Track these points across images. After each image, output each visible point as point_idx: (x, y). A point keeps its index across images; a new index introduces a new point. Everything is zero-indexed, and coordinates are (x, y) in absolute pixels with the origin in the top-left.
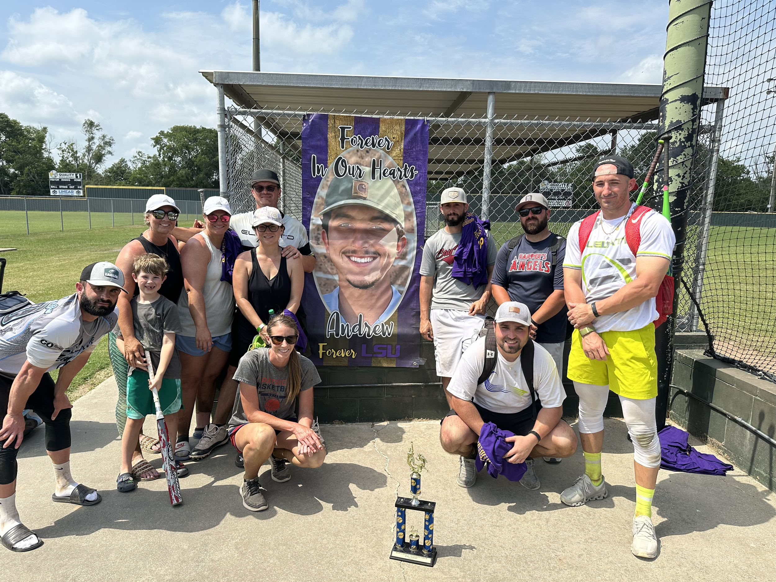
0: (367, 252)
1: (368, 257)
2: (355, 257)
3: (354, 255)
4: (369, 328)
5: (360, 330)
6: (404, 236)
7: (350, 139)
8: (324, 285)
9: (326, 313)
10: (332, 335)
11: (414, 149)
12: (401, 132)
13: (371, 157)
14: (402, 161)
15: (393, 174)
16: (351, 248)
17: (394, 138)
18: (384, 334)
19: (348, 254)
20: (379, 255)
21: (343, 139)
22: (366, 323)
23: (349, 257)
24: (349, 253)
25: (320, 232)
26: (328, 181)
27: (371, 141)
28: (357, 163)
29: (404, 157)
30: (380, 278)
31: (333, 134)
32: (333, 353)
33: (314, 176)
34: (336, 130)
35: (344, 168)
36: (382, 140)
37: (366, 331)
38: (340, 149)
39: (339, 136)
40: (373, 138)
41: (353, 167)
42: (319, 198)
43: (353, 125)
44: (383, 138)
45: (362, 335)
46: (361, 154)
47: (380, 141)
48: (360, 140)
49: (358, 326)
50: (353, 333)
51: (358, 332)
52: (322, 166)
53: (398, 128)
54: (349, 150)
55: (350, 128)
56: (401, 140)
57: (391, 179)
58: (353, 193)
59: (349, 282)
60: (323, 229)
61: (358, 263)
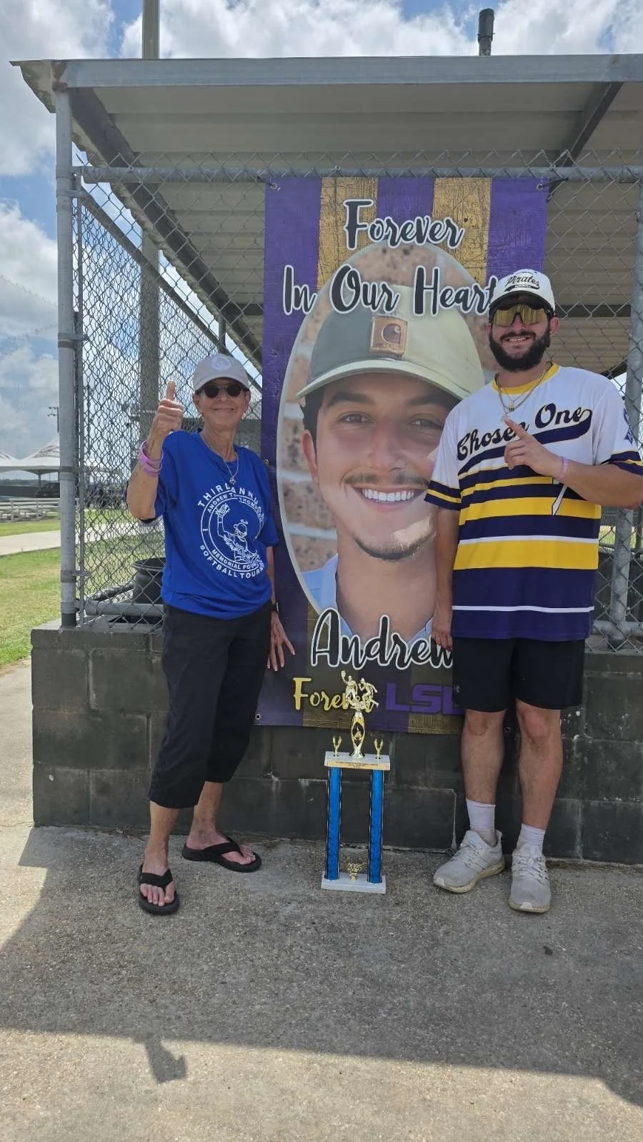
0: (400, 480)
1: (401, 490)
2: (373, 489)
3: (372, 485)
4: (403, 648)
5: (382, 651)
7: (369, 227)
8: (306, 551)
9: (310, 613)
10: (323, 659)
11: (513, 245)
12: (482, 206)
13: (415, 265)
14: (484, 272)
15: (465, 300)
16: (365, 468)
17: (466, 220)
18: (436, 661)
19: (358, 485)
21: (352, 227)
22: (396, 638)
23: (360, 491)
24: (361, 481)
25: (299, 436)
27: (415, 229)
28: (383, 279)
29: (489, 261)
30: (430, 536)
31: (332, 219)
32: (324, 699)
33: (288, 311)
34: (339, 209)
35: (354, 291)
36: (439, 226)
37: (396, 654)
38: (346, 248)
39: (344, 222)
40: (419, 223)
41: (374, 286)
42: (296, 360)
43: (376, 196)
44: (443, 221)
45: (386, 662)
46: (392, 258)
47: (434, 227)
48: (390, 228)
49: (378, 643)
50: (367, 658)
51: (378, 656)
52: (305, 289)
53: (474, 197)
54: (365, 250)
55: (370, 203)
56: (483, 225)
57: (460, 312)
58: (372, 345)
59: (360, 544)
60: (306, 428)
61: (380, 503)
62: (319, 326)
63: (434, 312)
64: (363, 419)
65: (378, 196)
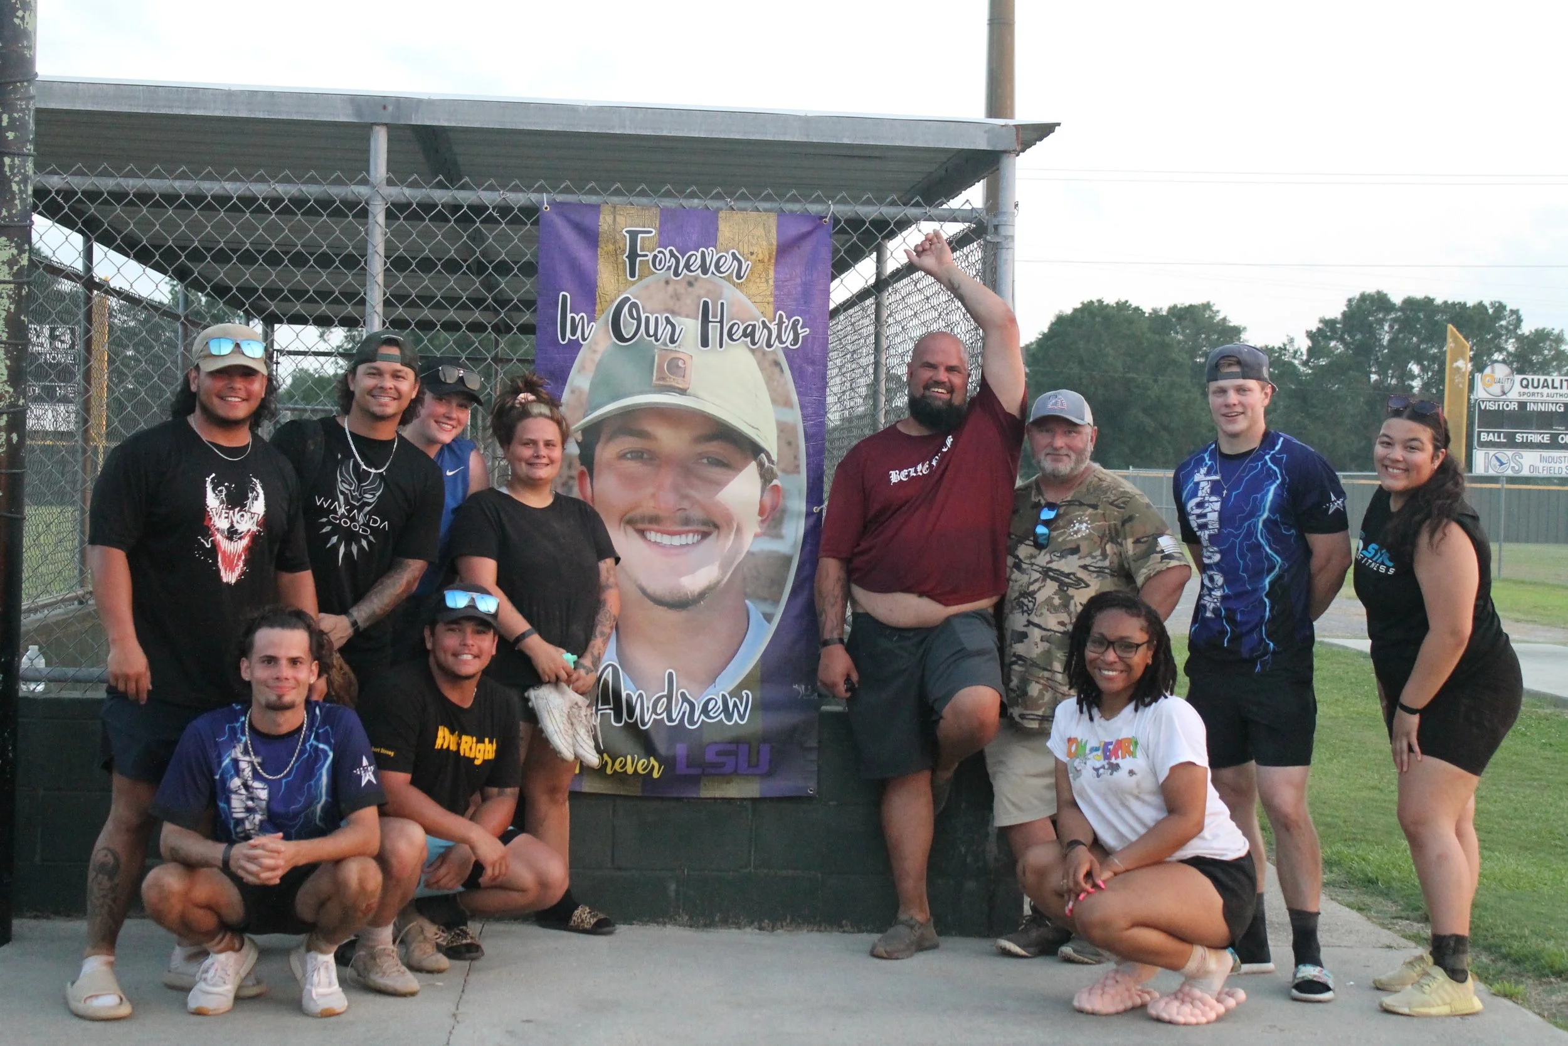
0: (687, 521)
1: (687, 533)
2: (657, 531)
3: (656, 527)
4: (692, 705)
5: (669, 709)
6: (775, 482)
7: (650, 257)
10: (605, 718)
11: (798, 280)
12: (768, 240)
13: (699, 298)
14: (771, 308)
15: (752, 335)
16: (648, 507)
17: (752, 254)
18: (729, 716)
19: (641, 526)
20: (716, 527)
21: (633, 255)
22: (683, 694)
23: (642, 533)
24: (643, 522)
25: (575, 473)
26: (595, 352)
27: (699, 261)
28: (666, 310)
29: (776, 296)
30: (718, 583)
31: (611, 247)
32: (606, 763)
33: (563, 340)
34: (618, 237)
35: (635, 322)
36: (724, 259)
37: (684, 713)
38: (626, 279)
39: (624, 251)
40: (703, 254)
41: (657, 318)
42: (573, 392)
43: (657, 225)
44: (728, 253)
45: (674, 721)
46: (675, 290)
47: (719, 259)
48: (673, 259)
49: (665, 699)
50: (654, 716)
51: (664, 715)
52: (582, 318)
53: (760, 231)
54: (646, 281)
55: (650, 232)
56: (769, 260)
57: (748, 347)
58: (654, 378)
59: (644, 592)
60: (582, 464)
61: (664, 546)
62: (597, 357)
63: (721, 346)
64: (645, 456)
65: (660, 226)
